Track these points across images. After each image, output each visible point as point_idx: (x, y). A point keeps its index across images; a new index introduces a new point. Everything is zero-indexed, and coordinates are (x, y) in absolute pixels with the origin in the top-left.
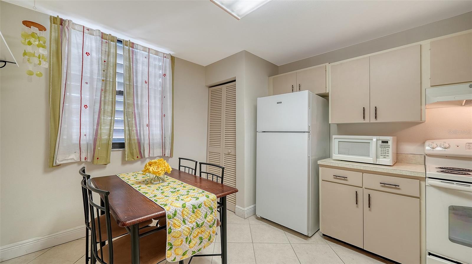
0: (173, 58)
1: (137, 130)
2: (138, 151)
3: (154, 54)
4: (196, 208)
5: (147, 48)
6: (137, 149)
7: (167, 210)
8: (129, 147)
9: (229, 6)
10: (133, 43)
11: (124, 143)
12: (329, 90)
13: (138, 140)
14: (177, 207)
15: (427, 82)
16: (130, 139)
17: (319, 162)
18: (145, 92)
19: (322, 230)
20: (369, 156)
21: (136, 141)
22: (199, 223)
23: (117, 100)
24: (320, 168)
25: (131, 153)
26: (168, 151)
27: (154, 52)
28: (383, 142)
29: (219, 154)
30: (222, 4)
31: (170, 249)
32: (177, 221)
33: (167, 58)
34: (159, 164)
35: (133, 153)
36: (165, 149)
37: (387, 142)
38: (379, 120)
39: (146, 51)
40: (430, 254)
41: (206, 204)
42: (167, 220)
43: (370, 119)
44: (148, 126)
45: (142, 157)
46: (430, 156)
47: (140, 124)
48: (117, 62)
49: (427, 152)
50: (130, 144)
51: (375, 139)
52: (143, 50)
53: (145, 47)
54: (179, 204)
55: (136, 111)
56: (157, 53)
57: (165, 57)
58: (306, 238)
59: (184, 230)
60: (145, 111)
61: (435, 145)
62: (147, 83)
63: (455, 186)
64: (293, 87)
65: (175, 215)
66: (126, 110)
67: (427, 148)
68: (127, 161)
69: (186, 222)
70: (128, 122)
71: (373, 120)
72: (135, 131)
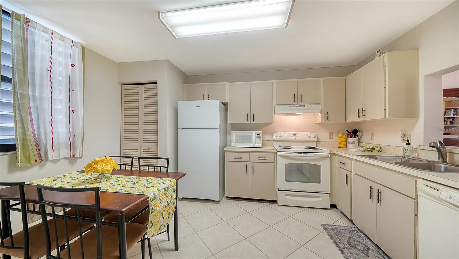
0: (83, 48)
1: (33, 128)
2: (36, 154)
3: (59, 39)
4: (166, 191)
5: (49, 29)
6: (35, 151)
7: (149, 195)
8: (23, 150)
9: (172, 27)
10: (28, 20)
11: (16, 144)
12: (227, 100)
13: (35, 139)
14: (155, 191)
15: (275, 103)
16: (24, 140)
17: (225, 149)
18: (47, 82)
19: (226, 195)
20: (251, 143)
21: (33, 142)
22: (168, 202)
23: (2, 89)
24: (225, 153)
25: (25, 157)
26: (80, 151)
27: (59, 37)
28: (258, 134)
29: (137, 150)
30: (167, 23)
31: (151, 227)
32: (156, 202)
33: (76, 47)
34: (107, 162)
35: (29, 156)
36: (74, 149)
37: (259, 134)
38: (255, 122)
39: (47, 33)
40: (278, 190)
41: (171, 186)
42: (150, 202)
43: (251, 121)
44: (51, 123)
45: (42, 161)
46: (275, 141)
47: (38, 120)
48: (2, 40)
49: (274, 139)
50: (23, 145)
51: (254, 132)
52: (43, 31)
53: (46, 28)
54: (155, 189)
55: (32, 104)
56: (62, 38)
57: (73, 45)
58: (217, 202)
59: (161, 208)
60: (47, 105)
61: (277, 136)
62: (49, 71)
63: (287, 154)
64: (203, 95)
65: (155, 198)
66: (17, 102)
67: (274, 137)
68: (20, 167)
69: (162, 202)
70: (21, 117)
71: (252, 122)
72: (31, 129)
